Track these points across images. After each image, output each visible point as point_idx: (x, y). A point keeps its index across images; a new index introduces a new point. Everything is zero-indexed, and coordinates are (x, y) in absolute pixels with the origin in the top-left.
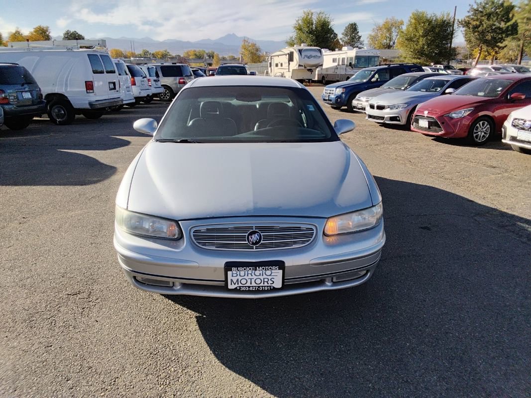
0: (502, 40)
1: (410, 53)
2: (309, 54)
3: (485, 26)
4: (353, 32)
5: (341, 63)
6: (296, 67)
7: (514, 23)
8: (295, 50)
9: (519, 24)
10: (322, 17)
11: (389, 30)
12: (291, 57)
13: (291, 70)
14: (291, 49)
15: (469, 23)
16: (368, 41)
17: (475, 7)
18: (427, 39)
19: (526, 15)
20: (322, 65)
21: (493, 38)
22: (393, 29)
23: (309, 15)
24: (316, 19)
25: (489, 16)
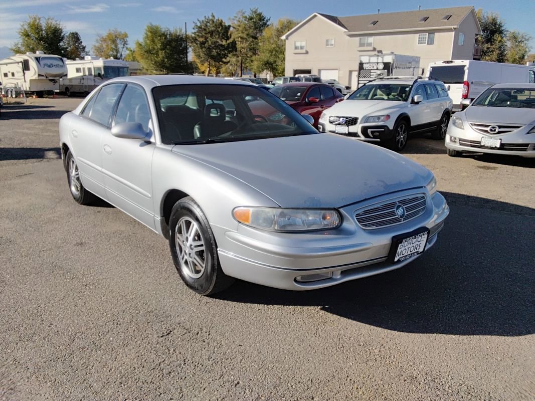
0: (225, 56)
1: (151, 65)
2: (49, 62)
3: (210, 42)
4: (76, 42)
5: (87, 73)
6: (36, 77)
7: (233, 41)
8: (31, 58)
9: (237, 42)
10: (51, 23)
11: (114, 41)
12: (26, 66)
13: (28, 80)
14: (25, 57)
15: (196, 39)
16: (94, 52)
17: (199, 24)
18: (165, 52)
19: (239, 35)
20: (66, 75)
21: (219, 54)
22: (118, 41)
23: (36, 20)
24: (45, 25)
25: (212, 33)
